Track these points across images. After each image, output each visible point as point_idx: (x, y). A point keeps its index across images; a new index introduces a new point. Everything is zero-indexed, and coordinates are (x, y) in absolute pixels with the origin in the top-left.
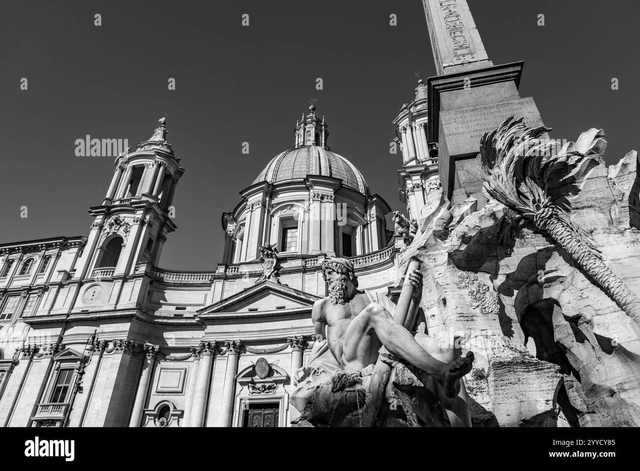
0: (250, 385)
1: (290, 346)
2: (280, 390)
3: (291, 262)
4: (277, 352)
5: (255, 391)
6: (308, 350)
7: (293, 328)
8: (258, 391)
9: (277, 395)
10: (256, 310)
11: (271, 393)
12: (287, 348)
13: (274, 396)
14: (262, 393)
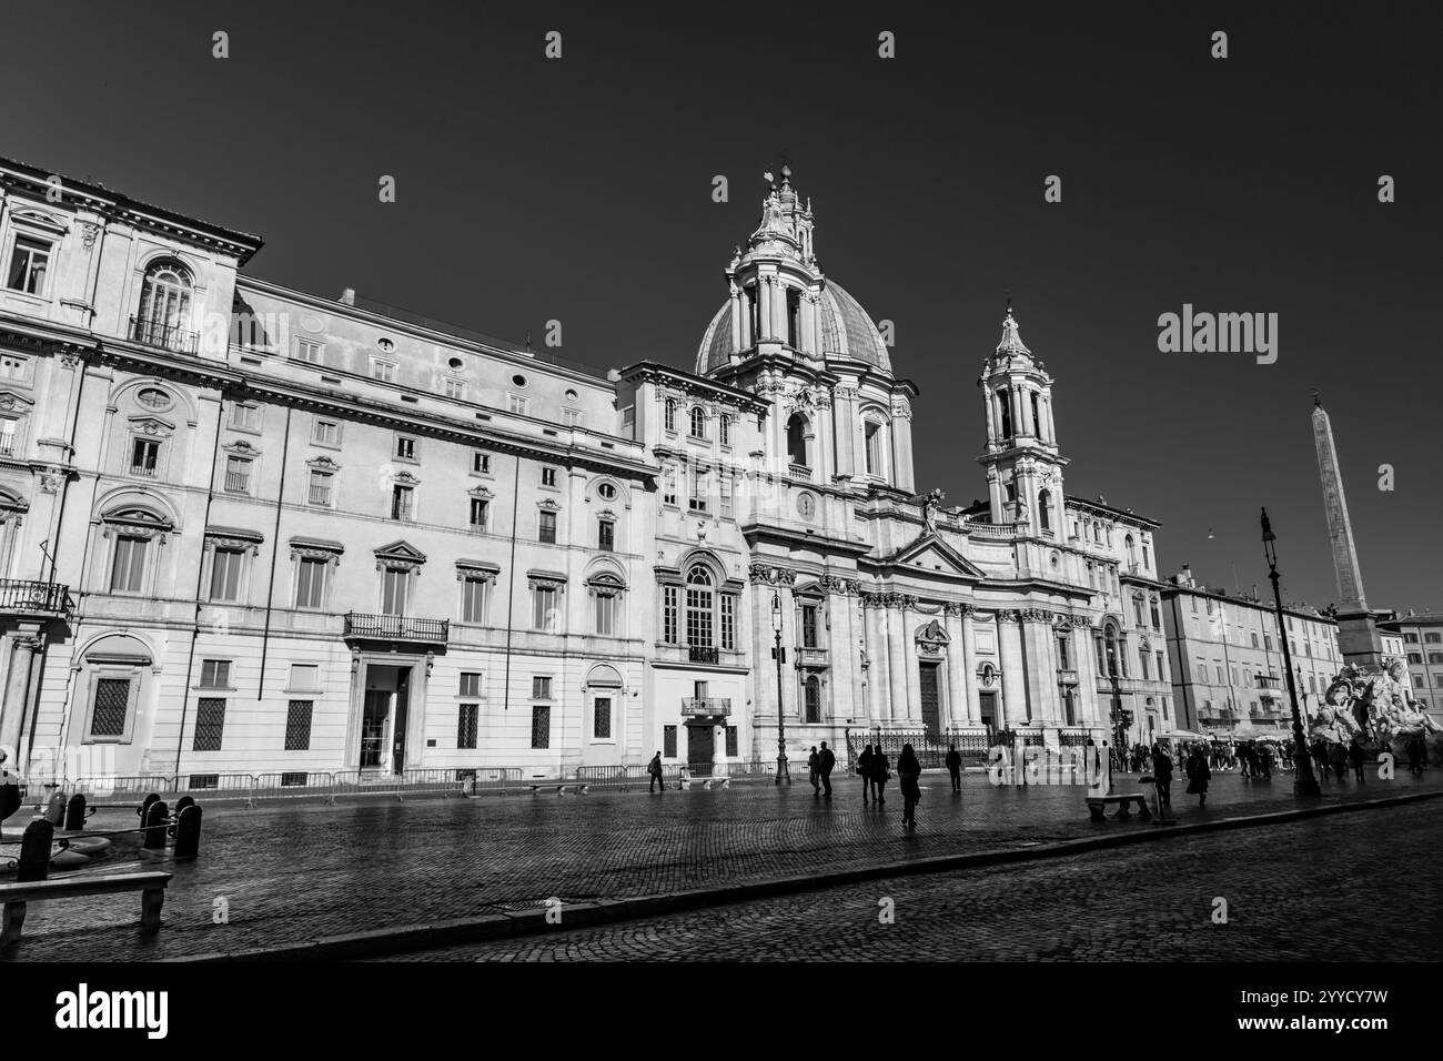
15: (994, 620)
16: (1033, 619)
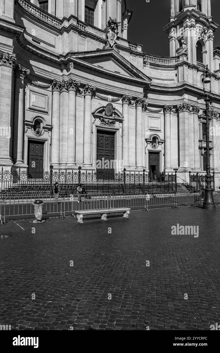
0: (101, 118)
1: (121, 100)
2: (117, 125)
3: (121, 41)
4: (114, 101)
5: (103, 123)
6: (131, 105)
7: (125, 89)
8: (104, 123)
9: (116, 128)
10: (102, 68)
11: (112, 126)
12: (119, 100)
13: (114, 128)
14: (106, 125)
15: (162, 112)
16: (185, 110)
